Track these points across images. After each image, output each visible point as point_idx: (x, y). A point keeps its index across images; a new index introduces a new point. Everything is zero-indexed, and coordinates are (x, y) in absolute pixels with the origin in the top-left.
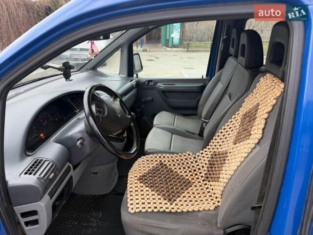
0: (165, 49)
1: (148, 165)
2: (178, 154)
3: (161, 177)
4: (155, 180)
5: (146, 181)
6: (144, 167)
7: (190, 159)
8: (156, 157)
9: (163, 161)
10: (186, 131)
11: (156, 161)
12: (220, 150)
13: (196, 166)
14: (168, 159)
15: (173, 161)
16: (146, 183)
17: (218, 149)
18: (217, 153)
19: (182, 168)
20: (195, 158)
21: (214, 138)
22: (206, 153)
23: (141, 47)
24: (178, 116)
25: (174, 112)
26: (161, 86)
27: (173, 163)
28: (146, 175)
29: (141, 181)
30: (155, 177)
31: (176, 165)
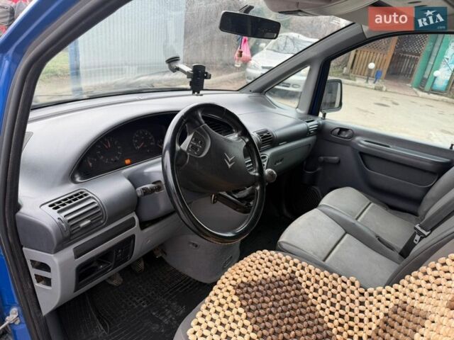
0: (416, 93)
1: (267, 270)
2: (331, 272)
3: (278, 301)
4: (264, 302)
5: (247, 295)
6: (257, 269)
7: (352, 292)
8: (288, 261)
9: (297, 274)
10: (377, 237)
11: (285, 268)
12: (416, 304)
13: (357, 311)
14: (308, 274)
15: (317, 282)
16: (244, 299)
17: (413, 299)
18: (408, 308)
19: (328, 303)
20: (362, 294)
21: (415, 273)
22: (388, 296)
23: (374, 83)
24: (376, 205)
25: (371, 195)
26: (362, 142)
27: (315, 285)
28: (253, 284)
29: (239, 291)
30: (267, 295)
31: (320, 291)
